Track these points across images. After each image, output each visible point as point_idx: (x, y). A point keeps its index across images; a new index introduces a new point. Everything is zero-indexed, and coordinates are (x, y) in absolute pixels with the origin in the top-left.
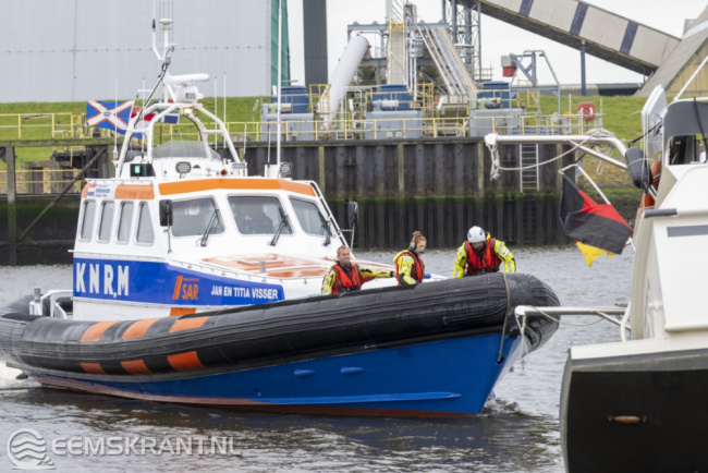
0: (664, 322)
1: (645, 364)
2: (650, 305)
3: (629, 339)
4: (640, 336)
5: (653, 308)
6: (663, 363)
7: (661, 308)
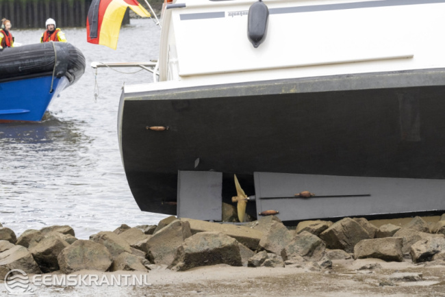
0: (179, 71)
1: (167, 96)
2: (170, 60)
3: (158, 80)
4: (165, 79)
5: (172, 62)
6: (178, 95)
7: (177, 63)
